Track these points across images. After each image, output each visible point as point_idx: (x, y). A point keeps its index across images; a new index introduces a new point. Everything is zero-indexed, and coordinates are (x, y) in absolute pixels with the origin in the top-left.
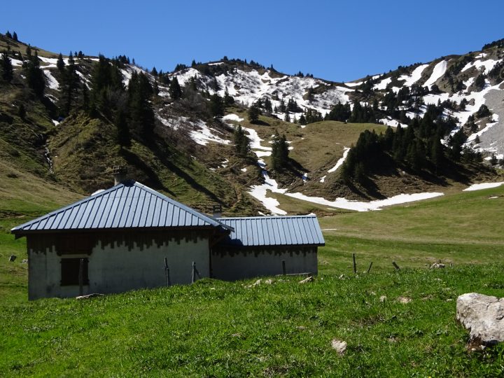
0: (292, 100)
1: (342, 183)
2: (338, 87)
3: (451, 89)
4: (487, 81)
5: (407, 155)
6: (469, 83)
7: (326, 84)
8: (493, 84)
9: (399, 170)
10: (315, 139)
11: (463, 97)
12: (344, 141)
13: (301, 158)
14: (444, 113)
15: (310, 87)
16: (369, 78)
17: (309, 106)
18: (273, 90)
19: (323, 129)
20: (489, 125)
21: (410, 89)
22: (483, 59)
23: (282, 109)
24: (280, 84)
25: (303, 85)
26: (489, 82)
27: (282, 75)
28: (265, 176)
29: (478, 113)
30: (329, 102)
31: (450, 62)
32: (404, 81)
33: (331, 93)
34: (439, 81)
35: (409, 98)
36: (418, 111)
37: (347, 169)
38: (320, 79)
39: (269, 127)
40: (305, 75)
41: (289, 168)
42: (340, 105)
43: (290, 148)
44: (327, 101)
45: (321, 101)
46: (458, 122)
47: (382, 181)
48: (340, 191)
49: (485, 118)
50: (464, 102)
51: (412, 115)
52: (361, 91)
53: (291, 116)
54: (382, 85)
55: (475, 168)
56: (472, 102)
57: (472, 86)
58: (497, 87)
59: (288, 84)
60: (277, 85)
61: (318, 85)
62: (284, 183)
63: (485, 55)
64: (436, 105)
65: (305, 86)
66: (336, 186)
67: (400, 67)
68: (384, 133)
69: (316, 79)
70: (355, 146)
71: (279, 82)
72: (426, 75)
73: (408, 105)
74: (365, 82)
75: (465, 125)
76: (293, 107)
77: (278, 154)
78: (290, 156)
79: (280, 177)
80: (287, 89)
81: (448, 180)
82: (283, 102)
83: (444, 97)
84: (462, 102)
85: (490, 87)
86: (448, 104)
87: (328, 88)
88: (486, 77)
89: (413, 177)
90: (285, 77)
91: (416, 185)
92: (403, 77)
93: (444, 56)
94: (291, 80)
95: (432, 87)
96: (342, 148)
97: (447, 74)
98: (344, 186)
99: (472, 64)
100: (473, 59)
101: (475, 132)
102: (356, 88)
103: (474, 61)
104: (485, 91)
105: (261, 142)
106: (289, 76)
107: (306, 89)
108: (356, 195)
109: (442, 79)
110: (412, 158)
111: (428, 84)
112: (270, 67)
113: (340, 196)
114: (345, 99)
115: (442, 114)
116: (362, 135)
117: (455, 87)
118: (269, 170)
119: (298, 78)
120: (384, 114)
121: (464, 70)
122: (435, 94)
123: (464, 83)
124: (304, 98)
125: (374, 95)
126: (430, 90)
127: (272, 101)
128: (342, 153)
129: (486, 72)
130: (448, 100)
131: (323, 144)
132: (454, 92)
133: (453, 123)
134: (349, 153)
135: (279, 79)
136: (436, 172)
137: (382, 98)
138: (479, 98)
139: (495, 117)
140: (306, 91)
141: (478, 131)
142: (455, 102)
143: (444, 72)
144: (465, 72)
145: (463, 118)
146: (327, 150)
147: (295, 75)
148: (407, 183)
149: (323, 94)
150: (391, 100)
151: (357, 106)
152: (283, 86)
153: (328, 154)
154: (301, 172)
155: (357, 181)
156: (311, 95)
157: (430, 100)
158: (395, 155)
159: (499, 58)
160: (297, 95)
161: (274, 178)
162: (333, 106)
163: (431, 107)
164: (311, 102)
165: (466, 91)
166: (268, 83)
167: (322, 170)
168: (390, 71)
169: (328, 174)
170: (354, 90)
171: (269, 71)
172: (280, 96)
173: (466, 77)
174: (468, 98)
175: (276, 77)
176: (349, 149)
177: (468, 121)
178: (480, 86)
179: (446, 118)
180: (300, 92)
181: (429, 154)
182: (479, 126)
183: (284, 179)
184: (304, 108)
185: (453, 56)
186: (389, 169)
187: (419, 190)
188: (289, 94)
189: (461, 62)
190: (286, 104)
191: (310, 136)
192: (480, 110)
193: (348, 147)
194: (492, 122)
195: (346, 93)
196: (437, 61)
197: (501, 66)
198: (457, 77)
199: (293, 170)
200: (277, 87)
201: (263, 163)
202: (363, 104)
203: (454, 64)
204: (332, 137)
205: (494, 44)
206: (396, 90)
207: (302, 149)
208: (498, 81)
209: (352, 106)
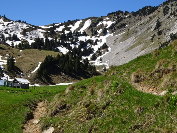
0: (15, 34)
1: (37, 77)
2: (38, 29)
3: (92, 34)
4: (108, 31)
5: (65, 67)
6: (100, 31)
7: (32, 27)
8: (110, 33)
9: (62, 73)
10: (26, 57)
11: (97, 38)
12: (39, 59)
13: (20, 66)
14: (87, 45)
15: (24, 28)
16: (54, 24)
17: (23, 38)
18: (5, 29)
19: (30, 53)
20: (107, 53)
21: (73, 33)
22: (107, 20)
23: (10, 39)
24: (9, 26)
25: (20, 27)
26: (108, 32)
27: (10, 21)
28: (4, 73)
29: (102, 46)
30: (33, 36)
31: (93, 20)
32: (71, 28)
33: (35, 32)
34: (87, 29)
35: (72, 37)
36: (75, 44)
37: (39, 72)
38: (30, 24)
39: (5, 50)
40: (22, 22)
41: (15, 70)
42: (39, 39)
43: (15, 61)
44: (32, 36)
45: (29, 36)
46: (94, 50)
47: (54, 77)
48: (36, 81)
49: (105, 49)
50: (97, 41)
51: (73, 46)
52: (50, 32)
53: (14, 43)
54: (60, 29)
55: (93, 73)
56: (101, 41)
57: (101, 33)
58: (112, 35)
59: (13, 26)
60: (7, 25)
61: (28, 28)
62: (12, 77)
63: (108, 18)
64: (84, 42)
65: (22, 28)
66: (35, 79)
67: (69, 21)
68: (56, 56)
69: (27, 24)
70: (43, 62)
71: (8, 24)
72: (81, 26)
73: (72, 41)
74: (52, 27)
75: (96, 52)
76: (15, 38)
77: (10, 64)
78: (15, 65)
79: (10, 74)
80: (12, 28)
81: (81, 78)
82: (10, 35)
83: (88, 38)
84: (96, 41)
85: (109, 34)
86: (90, 42)
87: (33, 29)
88: (107, 29)
89: (67, 76)
90: (11, 22)
91: (68, 79)
92: (70, 26)
93: (90, 17)
94: (15, 24)
95: (83, 33)
96: (38, 62)
97: (91, 26)
98: (38, 79)
99: (102, 22)
100: (103, 20)
101: (100, 56)
102: (47, 29)
103: (103, 21)
104: (106, 36)
105: (1, 57)
106: (13, 21)
107: (22, 29)
108: (43, 83)
109: (88, 29)
110: (67, 68)
111: (82, 31)
112: (4, 16)
113: (36, 83)
114: (41, 36)
115: (86, 46)
116: (47, 57)
117: (93, 33)
118: (6, 71)
119: (18, 23)
120: (60, 44)
121: (98, 25)
122: (84, 36)
123: (98, 31)
124: (21, 33)
125: (56, 34)
126: (82, 33)
127: (4, 34)
128: (38, 65)
129: (108, 27)
130: (90, 39)
131: (30, 60)
132: (93, 35)
133: (91, 50)
134: (40, 65)
135: (8, 23)
136: (76, 74)
137: (59, 36)
138: (104, 39)
139: (109, 49)
140: (22, 30)
141: (102, 55)
142: (93, 40)
143: (89, 25)
144: (98, 26)
145: (96, 48)
146: (32, 63)
147: (17, 21)
148: (64, 79)
149: (31, 32)
150: (64, 38)
151: (47, 40)
152: (10, 27)
153: (31, 65)
154: (20, 72)
155: (43, 77)
156: (24, 32)
157: (82, 39)
158: (60, 66)
159: (114, 21)
160: (17, 32)
161: (8, 74)
162: (35, 39)
163: (82, 42)
164: (24, 36)
165: (98, 35)
166: (2, 24)
167: (29, 72)
168: (64, 22)
169: (31, 74)
170: (46, 31)
171: (3, 18)
172: (9, 32)
173: (99, 29)
174: (99, 39)
175: (6, 21)
176: (41, 63)
177: (98, 50)
178: (105, 34)
179: (88, 48)
180: (19, 30)
181: (74, 67)
182: (102, 53)
183: (12, 75)
184: (21, 39)
185: (94, 18)
186: (57, 72)
187: (69, 81)
188: (13, 31)
189: (97, 21)
190: (12, 36)
191: (24, 56)
192: (103, 45)
193: (40, 62)
194: (108, 51)
195: (42, 32)
196: (87, 19)
197: (114, 25)
198: (95, 28)
199: (16, 71)
200: (7, 27)
201: (3, 68)
202: (50, 39)
203: (94, 22)
204: (34, 57)
205: (112, 13)
206: (66, 32)
207: (20, 62)
208: (113, 32)
209: (44, 40)
